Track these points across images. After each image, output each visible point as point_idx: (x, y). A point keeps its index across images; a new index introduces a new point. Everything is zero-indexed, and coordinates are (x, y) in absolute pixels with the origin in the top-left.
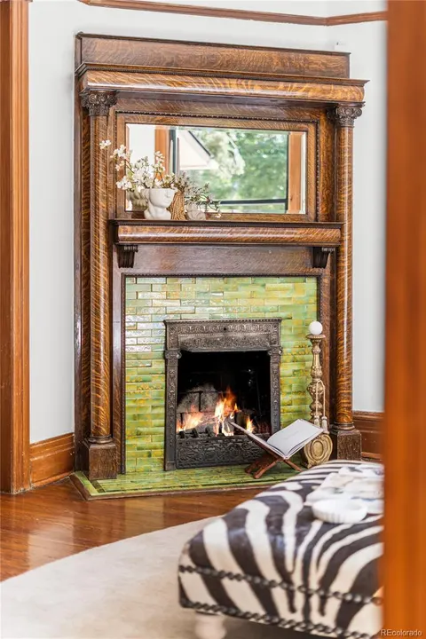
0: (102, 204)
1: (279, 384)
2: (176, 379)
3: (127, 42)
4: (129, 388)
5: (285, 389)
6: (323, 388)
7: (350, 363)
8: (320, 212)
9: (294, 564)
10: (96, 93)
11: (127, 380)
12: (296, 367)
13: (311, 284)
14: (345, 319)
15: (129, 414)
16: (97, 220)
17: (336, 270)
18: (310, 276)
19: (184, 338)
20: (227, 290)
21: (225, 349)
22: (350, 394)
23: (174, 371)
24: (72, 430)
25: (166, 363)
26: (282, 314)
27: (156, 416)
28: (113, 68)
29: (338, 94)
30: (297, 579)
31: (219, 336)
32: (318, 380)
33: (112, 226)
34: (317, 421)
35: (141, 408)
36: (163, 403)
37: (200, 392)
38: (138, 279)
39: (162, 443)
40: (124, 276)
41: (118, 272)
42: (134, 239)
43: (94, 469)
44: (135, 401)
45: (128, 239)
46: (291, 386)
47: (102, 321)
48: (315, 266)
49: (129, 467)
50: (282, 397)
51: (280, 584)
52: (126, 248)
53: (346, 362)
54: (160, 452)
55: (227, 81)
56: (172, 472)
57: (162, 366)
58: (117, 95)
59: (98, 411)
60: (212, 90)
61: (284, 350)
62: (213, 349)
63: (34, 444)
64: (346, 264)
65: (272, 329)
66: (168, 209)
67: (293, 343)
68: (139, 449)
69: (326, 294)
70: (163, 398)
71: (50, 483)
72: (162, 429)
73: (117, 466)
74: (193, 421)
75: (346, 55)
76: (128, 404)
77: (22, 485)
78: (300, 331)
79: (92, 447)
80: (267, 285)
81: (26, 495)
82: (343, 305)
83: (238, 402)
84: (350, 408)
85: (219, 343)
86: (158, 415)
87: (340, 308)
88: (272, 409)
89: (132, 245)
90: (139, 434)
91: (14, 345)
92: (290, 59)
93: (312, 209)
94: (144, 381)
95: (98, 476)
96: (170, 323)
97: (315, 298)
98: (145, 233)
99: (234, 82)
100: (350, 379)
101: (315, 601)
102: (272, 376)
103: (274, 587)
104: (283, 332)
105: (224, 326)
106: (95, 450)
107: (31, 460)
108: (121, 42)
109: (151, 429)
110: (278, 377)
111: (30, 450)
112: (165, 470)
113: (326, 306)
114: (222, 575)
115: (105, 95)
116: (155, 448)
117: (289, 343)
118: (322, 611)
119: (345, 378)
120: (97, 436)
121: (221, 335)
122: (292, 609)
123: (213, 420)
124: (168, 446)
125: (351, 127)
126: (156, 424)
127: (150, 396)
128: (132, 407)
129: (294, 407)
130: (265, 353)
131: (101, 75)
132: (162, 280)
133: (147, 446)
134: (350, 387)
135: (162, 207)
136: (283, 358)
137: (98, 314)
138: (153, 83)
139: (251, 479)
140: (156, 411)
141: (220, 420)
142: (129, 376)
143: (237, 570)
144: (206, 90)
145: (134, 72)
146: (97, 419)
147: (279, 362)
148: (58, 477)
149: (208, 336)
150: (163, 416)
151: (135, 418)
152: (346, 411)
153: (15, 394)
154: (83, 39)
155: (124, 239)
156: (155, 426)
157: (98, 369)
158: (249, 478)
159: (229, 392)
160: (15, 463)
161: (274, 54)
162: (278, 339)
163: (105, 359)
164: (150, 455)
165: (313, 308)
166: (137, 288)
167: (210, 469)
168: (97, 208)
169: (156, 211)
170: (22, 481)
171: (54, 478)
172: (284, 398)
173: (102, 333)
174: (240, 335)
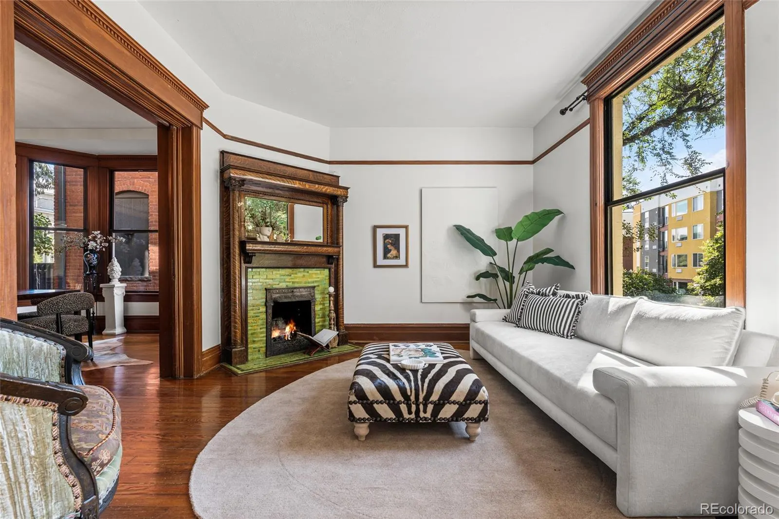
0: (237, 233)
1: (315, 314)
2: (271, 315)
3: (246, 158)
4: (250, 321)
5: (317, 317)
6: (335, 315)
7: (343, 304)
8: (329, 241)
9: (411, 392)
10: (235, 180)
11: (249, 317)
12: (321, 306)
13: (326, 272)
14: (341, 286)
15: (249, 332)
16: (234, 240)
17: (337, 266)
18: (326, 268)
19: (275, 296)
20: (293, 274)
21: (294, 300)
22: (343, 317)
23: (270, 311)
24: (220, 343)
25: (267, 308)
26: (315, 284)
27: (262, 333)
28: (243, 169)
29: (339, 192)
30: (413, 398)
31: (290, 295)
32: (332, 312)
33: (242, 244)
34: (333, 329)
35: (255, 330)
36: (265, 326)
37: (276, 321)
38: (253, 269)
39: (265, 345)
40: (247, 268)
41: (244, 266)
42: (254, 250)
43: (234, 361)
44: (252, 326)
45: (251, 250)
46: (319, 315)
47: (237, 289)
48: (328, 264)
49: (250, 358)
50: (316, 320)
51: (404, 402)
52: (250, 254)
53: (341, 304)
54: (264, 349)
55: (294, 181)
56: (270, 357)
57: (264, 309)
58: (245, 182)
59: (235, 332)
60: (288, 185)
61: (317, 300)
62: (289, 300)
63: (204, 352)
64: (341, 263)
65: (312, 291)
66: (268, 237)
67: (320, 296)
68: (254, 348)
69: (333, 276)
70: (265, 324)
71: (212, 370)
72: (265, 338)
73: (244, 359)
74: (276, 334)
75: (338, 177)
76: (249, 328)
77: (199, 373)
78: (322, 291)
79: (233, 350)
80: (309, 272)
81: (201, 378)
82: (340, 280)
83: (296, 325)
84: (343, 323)
85: (290, 298)
86: (263, 331)
87: (339, 281)
88: (312, 325)
89: (252, 253)
90: (254, 342)
91: (195, 302)
92: (317, 176)
93: (326, 240)
94: (256, 317)
95: (237, 364)
96: (269, 289)
97: (328, 277)
98: (259, 247)
99: (297, 182)
100: (343, 311)
101: (421, 407)
102: (312, 311)
103: (401, 404)
104: (316, 292)
105: (292, 290)
106: (236, 351)
107: (203, 360)
108: (243, 158)
109: (260, 339)
110: (315, 311)
111: (203, 355)
112: (266, 357)
113: (333, 281)
114: (372, 403)
115: (239, 181)
116: (262, 347)
117: (318, 297)
118: (425, 412)
119: (341, 310)
120: (235, 344)
121: (291, 294)
122: (410, 413)
123: (285, 333)
124: (268, 346)
125: (343, 206)
126: (262, 336)
127: (259, 324)
128: (251, 329)
129: (321, 324)
130: (310, 301)
131: (238, 171)
132: (264, 270)
133: (258, 347)
134: (343, 314)
135: (266, 235)
136: (316, 303)
137: (235, 286)
138: (262, 178)
139: (309, 357)
140: (262, 330)
141: (288, 333)
142: (249, 315)
143: (381, 398)
144: (286, 184)
145: (253, 172)
146: (235, 336)
147: (314, 305)
148: (215, 367)
149: (285, 294)
150: (265, 332)
151: (252, 334)
152: (342, 324)
153: (195, 327)
154: (225, 154)
155: (249, 250)
156: (262, 337)
157: (235, 312)
158: (307, 356)
159: (292, 321)
160: (195, 362)
161: (311, 173)
162: (314, 295)
163: (239, 307)
164: (259, 351)
165: (327, 281)
166: (253, 273)
167: (287, 354)
168: (234, 235)
169: (263, 238)
170: (199, 371)
171: (213, 368)
172: (317, 320)
173: (237, 295)
174: (298, 294)
